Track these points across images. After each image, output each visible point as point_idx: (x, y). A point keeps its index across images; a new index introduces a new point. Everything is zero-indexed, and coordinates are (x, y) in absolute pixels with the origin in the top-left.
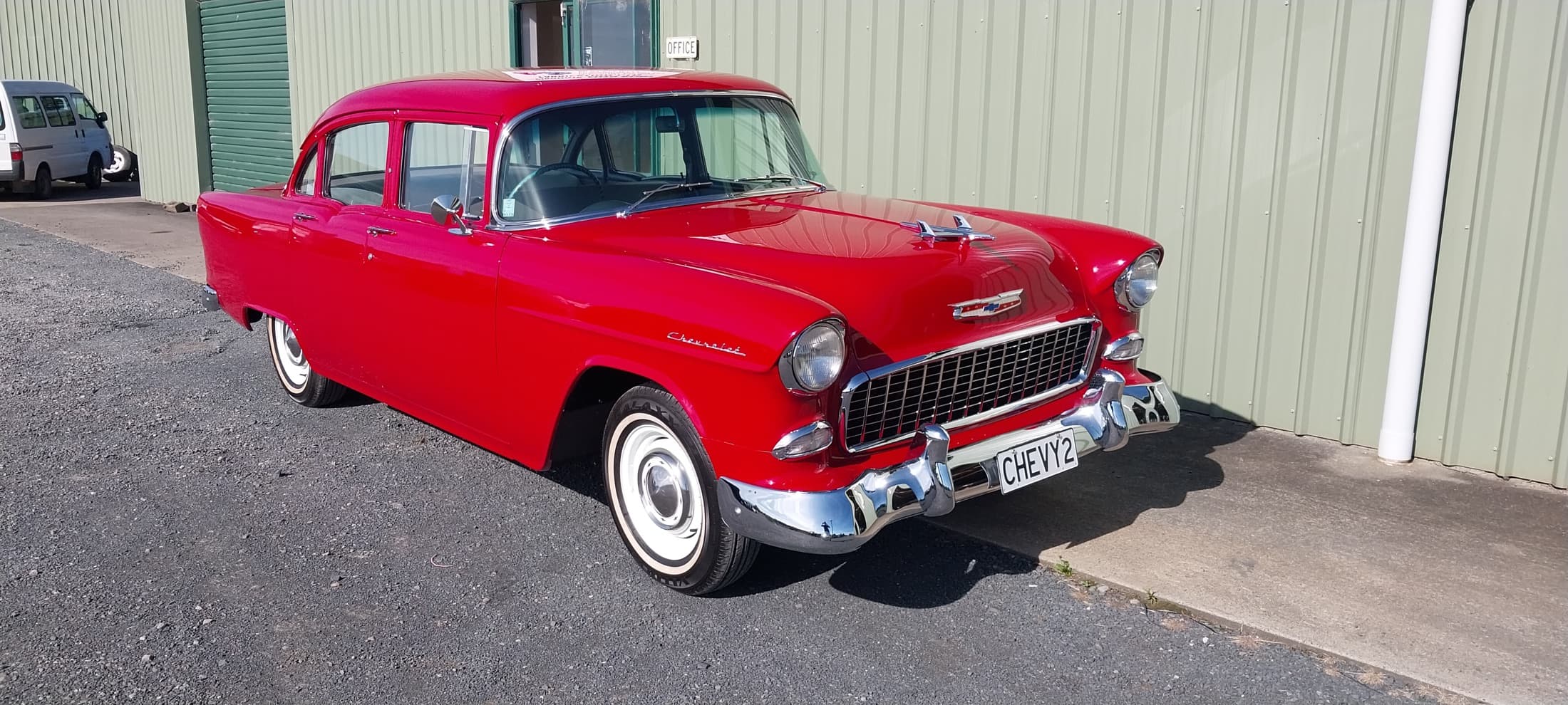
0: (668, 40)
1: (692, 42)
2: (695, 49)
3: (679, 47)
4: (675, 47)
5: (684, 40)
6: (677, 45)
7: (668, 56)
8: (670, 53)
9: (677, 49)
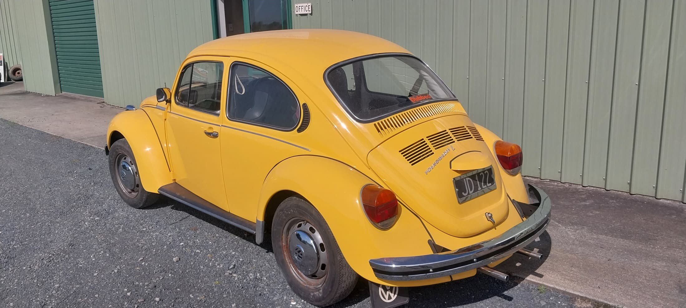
0: (296, 5)
1: (309, 6)
2: (310, 9)
3: (302, 9)
4: (299, 9)
5: (305, 5)
6: (300, 8)
7: (296, 13)
8: (297, 12)
9: (300, 10)
